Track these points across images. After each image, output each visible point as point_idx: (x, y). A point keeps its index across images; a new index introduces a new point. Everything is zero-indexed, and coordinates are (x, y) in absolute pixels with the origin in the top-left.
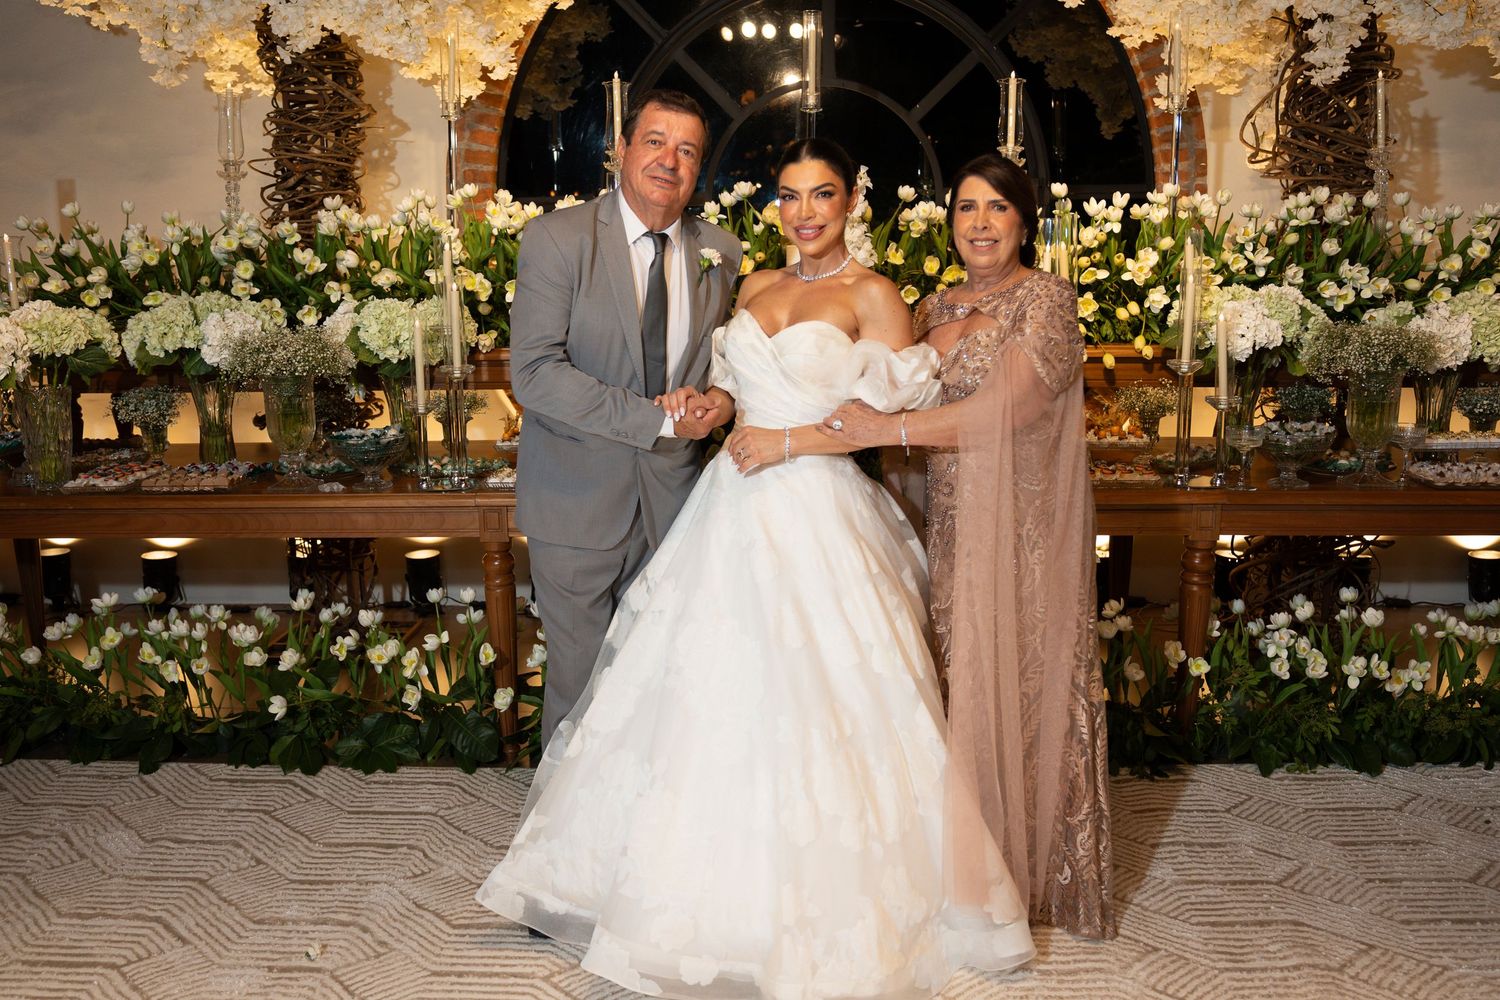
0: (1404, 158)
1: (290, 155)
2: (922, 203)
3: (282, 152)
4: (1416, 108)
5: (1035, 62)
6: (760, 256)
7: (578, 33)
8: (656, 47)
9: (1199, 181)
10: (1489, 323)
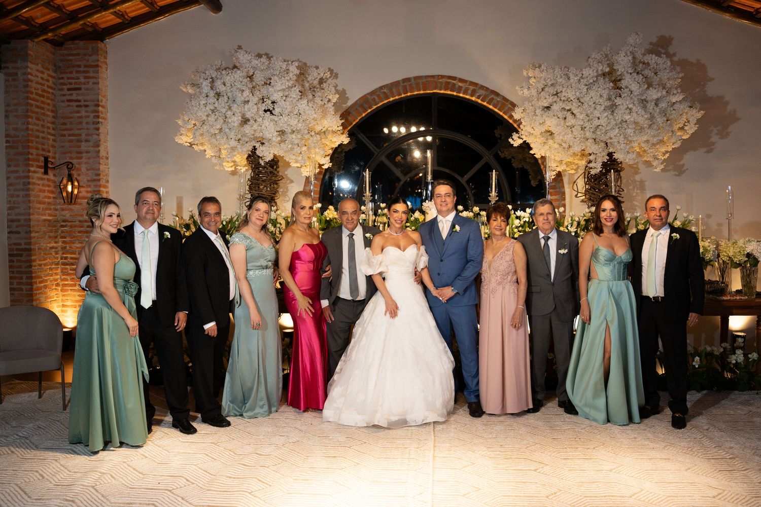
0: (634, 194)
1: (257, 192)
2: (465, 212)
3: (254, 191)
4: (637, 178)
5: (508, 158)
6: (413, 228)
7: (347, 149)
8: (374, 157)
9: (563, 202)
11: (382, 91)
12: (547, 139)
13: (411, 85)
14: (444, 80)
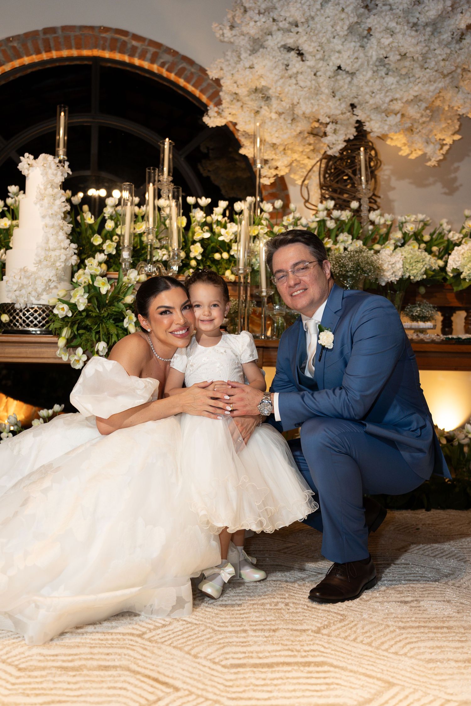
10: (412, 257)
11: (11, 44)
12: (261, 107)
13: (56, 39)
14: (107, 35)
